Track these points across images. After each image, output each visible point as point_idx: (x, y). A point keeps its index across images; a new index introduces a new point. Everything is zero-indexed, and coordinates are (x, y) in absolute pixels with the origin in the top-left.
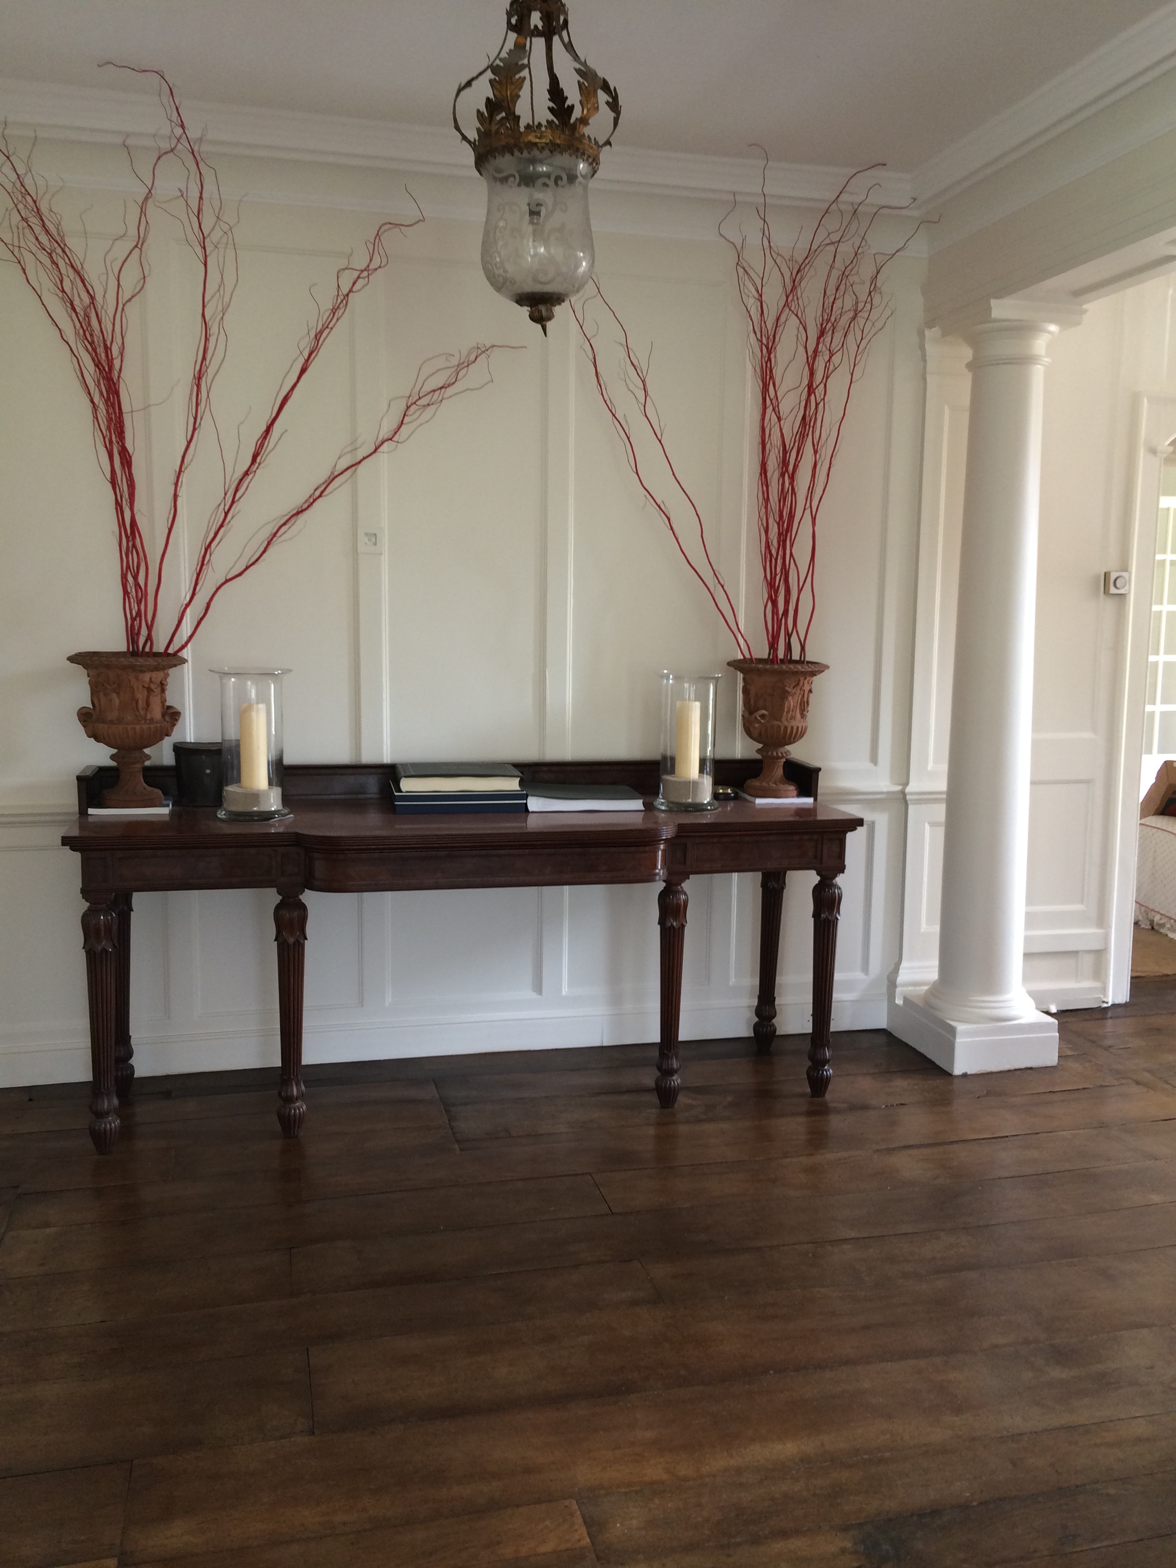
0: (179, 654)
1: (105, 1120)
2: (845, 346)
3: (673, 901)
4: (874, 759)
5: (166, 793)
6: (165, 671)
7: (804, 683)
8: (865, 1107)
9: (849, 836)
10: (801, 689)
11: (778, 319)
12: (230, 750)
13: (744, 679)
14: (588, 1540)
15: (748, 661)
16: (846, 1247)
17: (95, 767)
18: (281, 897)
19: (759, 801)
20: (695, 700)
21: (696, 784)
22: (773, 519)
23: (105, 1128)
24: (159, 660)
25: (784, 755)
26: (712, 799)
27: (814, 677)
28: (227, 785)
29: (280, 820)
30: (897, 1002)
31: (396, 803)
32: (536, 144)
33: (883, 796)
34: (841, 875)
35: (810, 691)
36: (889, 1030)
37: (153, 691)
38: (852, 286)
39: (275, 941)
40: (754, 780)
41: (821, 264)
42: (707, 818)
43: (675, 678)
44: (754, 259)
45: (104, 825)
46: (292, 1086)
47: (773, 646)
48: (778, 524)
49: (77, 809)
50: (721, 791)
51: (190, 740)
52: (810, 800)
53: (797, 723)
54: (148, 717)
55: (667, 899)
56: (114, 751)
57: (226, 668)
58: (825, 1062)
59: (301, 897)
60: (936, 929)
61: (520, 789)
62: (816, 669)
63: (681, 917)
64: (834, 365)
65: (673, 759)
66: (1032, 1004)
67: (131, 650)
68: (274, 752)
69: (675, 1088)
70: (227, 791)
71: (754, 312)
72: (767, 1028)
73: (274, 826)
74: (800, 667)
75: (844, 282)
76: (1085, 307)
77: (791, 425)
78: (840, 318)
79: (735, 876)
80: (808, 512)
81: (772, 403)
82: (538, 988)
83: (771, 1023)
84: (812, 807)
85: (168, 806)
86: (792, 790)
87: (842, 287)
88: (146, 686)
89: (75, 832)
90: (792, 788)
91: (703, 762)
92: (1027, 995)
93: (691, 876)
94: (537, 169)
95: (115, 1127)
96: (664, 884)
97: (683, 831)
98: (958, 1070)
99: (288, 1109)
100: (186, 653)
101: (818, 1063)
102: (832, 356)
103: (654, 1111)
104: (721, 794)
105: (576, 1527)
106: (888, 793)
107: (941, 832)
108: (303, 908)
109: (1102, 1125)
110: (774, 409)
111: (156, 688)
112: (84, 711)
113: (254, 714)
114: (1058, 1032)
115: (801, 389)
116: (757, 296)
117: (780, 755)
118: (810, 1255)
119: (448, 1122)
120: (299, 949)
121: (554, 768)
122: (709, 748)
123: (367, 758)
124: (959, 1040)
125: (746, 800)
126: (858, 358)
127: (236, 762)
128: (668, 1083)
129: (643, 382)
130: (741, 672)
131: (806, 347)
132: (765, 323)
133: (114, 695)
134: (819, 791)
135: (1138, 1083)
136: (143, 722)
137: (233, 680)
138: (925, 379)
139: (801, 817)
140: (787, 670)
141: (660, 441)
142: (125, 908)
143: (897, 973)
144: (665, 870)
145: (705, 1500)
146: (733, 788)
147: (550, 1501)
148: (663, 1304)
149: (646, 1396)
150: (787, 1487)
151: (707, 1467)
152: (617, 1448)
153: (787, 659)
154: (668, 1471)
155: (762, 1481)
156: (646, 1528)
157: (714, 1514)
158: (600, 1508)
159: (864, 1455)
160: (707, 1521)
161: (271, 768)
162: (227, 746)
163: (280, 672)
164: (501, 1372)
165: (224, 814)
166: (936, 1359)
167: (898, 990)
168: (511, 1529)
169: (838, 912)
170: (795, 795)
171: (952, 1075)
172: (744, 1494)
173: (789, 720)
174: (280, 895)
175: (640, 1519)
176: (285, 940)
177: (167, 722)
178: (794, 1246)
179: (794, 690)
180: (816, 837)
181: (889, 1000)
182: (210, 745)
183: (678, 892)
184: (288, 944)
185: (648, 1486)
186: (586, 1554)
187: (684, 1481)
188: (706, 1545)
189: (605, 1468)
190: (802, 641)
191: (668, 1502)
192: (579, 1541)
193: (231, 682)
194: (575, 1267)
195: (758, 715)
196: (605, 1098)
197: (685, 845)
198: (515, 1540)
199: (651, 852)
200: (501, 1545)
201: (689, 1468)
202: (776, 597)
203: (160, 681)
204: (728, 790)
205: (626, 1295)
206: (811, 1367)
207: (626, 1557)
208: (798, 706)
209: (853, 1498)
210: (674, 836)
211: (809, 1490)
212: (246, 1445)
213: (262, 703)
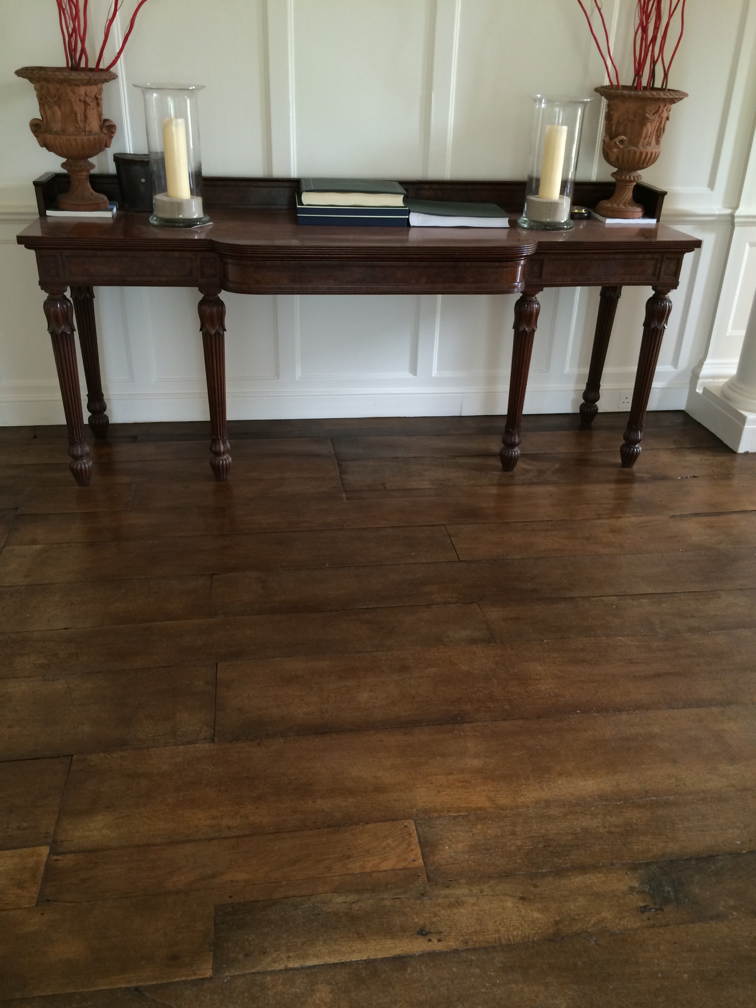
0: (112, 70)
1: (80, 462)
3: (527, 309)
4: (711, 185)
5: (111, 199)
6: (99, 86)
7: (663, 111)
8: (664, 478)
10: (660, 116)
12: (157, 162)
13: (609, 106)
14: (421, 861)
15: (615, 88)
16: (644, 601)
17: (51, 174)
18: (203, 295)
19: (609, 221)
20: (564, 124)
21: (556, 205)
23: (81, 469)
24: (91, 74)
25: (636, 179)
26: (568, 220)
27: (673, 104)
28: (156, 194)
29: (201, 227)
30: (697, 391)
31: (298, 215)
33: (714, 218)
34: (674, 290)
35: (668, 118)
36: (686, 412)
37: (89, 105)
39: (200, 331)
40: (606, 201)
42: (563, 237)
43: (547, 103)
45: (59, 226)
46: (219, 443)
47: (638, 73)
49: (37, 210)
50: (576, 211)
51: (130, 151)
52: (653, 221)
53: (652, 148)
54: (87, 130)
55: (523, 307)
56: (64, 160)
57: (149, 84)
58: (638, 441)
59: (219, 295)
60: (742, 333)
61: (403, 205)
62: (677, 97)
63: (532, 324)
65: (538, 180)
67: (70, 66)
68: (193, 165)
69: (515, 457)
70: (156, 199)
72: (591, 408)
73: (197, 232)
74: (662, 94)
82: (414, 370)
83: (594, 405)
84: (654, 227)
85: (111, 210)
86: (638, 212)
88: (82, 99)
89: (38, 233)
90: (639, 209)
91: (564, 184)
93: (545, 289)
95: (89, 467)
97: (542, 248)
98: (741, 450)
99: (217, 461)
100: (120, 68)
101: (630, 442)
103: (497, 473)
104: (576, 213)
105: (413, 847)
106: (719, 216)
108: (221, 304)
111: (91, 102)
112: (35, 122)
113: (174, 128)
117: (632, 179)
118: (614, 606)
120: (219, 338)
121: (434, 186)
122: (571, 171)
123: (278, 172)
124: (747, 427)
125: (597, 220)
127: (162, 174)
128: (511, 453)
130: (605, 97)
133: (56, 108)
134: (663, 212)
136: (83, 133)
137: (155, 95)
139: (646, 238)
140: (651, 96)
142: (88, 296)
143: (701, 368)
144: (523, 283)
145: (518, 829)
146: (586, 209)
147: (393, 820)
148: (494, 644)
149: (477, 726)
150: (587, 823)
151: (522, 797)
152: (450, 774)
153: (648, 87)
154: (490, 799)
155: (566, 814)
156: (469, 852)
157: (525, 843)
158: (433, 830)
159: (652, 796)
160: (520, 850)
161: (191, 181)
162: (153, 157)
163: (194, 87)
164: (364, 696)
165: (156, 221)
166: (715, 709)
167: (700, 381)
168: (360, 844)
169: (666, 322)
170: (641, 216)
171: (736, 453)
172: (551, 826)
173: (645, 146)
174: (202, 293)
175: (465, 843)
176: (208, 331)
177: (105, 134)
178: (603, 598)
179: (653, 117)
180: (657, 256)
181: (690, 388)
182: (144, 157)
183: (533, 302)
184: (210, 334)
185: (473, 812)
186: (419, 874)
187: (503, 810)
188: (518, 873)
189: (439, 792)
190: (666, 69)
191: (489, 828)
192: (414, 861)
193: (154, 98)
194: (428, 606)
195: (617, 140)
196: (461, 460)
197: (543, 261)
198: (363, 855)
199: (513, 267)
200: (352, 859)
201: (508, 797)
202: (647, 23)
203: (94, 94)
204: (584, 210)
205: (465, 633)
206: (611, 709)
207: (451, 879)
208: (655, 132)
209: (642, 838)
210: (534, 252)
211: (605, 827)
212: (160, 748)
213: (180, 118)
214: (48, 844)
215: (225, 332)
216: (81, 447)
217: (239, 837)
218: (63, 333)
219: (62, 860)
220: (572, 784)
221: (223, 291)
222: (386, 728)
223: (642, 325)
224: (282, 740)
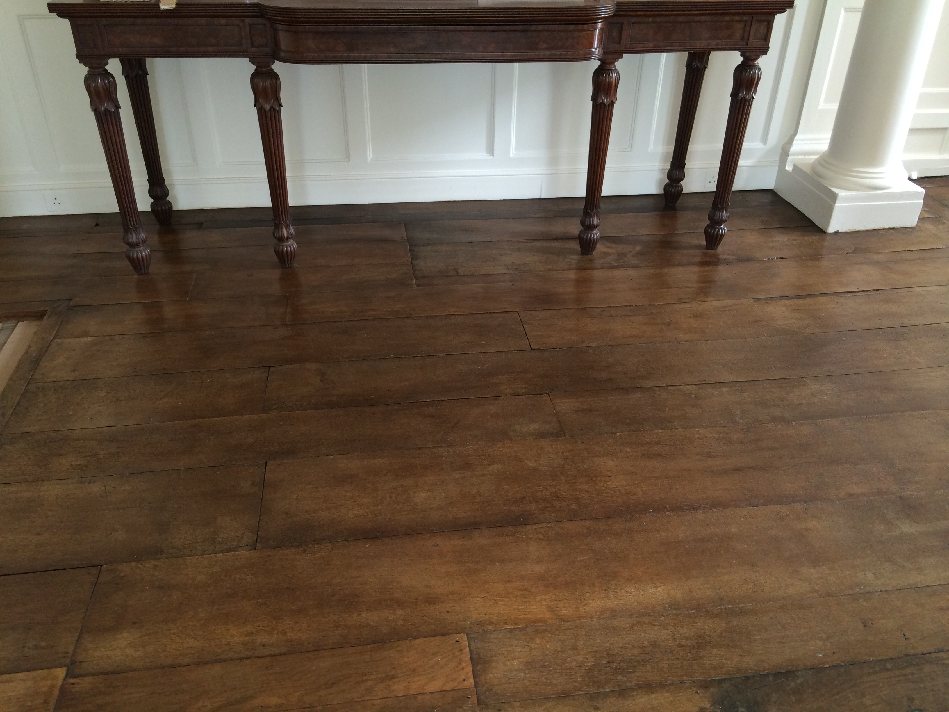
1: (137, 249)
3: (606, 79)
8: (749, 260)
14: (472, 680)
16: (725, 390)
18: (255, 67)
23: (138, 256)
30: (787, 168)
34: (764, 56)
36: (775, 191)
39: (254, 107)
46: (282, 228)
55: (601, 78)
58: (723, 221)
59: (273, 67)
60: (834, 106)
63: (612, 94)
66: (903, 173)
69: (594, 239)
72: (676, 188)
79: (664, 55)
82: (491, 150)
83: (679, 184)
93: (624, 55)
95: (146, 255)
96: (599, 63)
97: (621, 10)
98: (831, 229)
99: (281, 247)
101: (715, 222)
103: (575, 257)
105: (464, 665)
108: (275, 77)
114: (923, 200)
118: (693, 396)
119: (410, 260)
120: (275, 114)
124: (838, 205)
128: (589, 235)
143: (791, 144)
144: (601, 49)
145: (580, 643)
147: (443, 635)
148: (564, 438)
149: (540, 528)
150: (655, 635)
151: (586, 607)
152: (509, 582)
154: (551, 609)
155: (633, 626)
156: (525, 670)
157: (587, 659)
158: (486, 645)
159: (728, 604)
160: (580, 666)
164: (421, 497)
166: (798, 507)
167: (790, 158)
168: (406, 662)
169: (755, 92)
171: (826, 232)
172: (617, 638)
174: (254, 64)
175: (521, 660)
176: (262, 107)
178: (681, 387)
180: (745, 18)
181: (779, 166)
183: (611, 70)
184: (265, 110)
185: (532, 624)
186: (469, 696)
187: (564, 621)
188: (577, 693)
189: (496, 602)
191: (548, 642)
192: (464, 681)
194: (496, 398)
196: (538, 244)
197: (622, 24)
198: (408, 675)
199: (589, 31)
200: (396, 680)
201: (570, 607)
205: (534, 427)
206: (686, 508)
207: (504, 702)
209: (715, 651)
210: (612, 14)
211: (675, 639)
212: (197, 557)
214: (65, 666)
215: (281, 107)
216: (136, 234)
217: (274, 656)
218: (106, 110)
219: (78, 683)
220: (641, 591)
221: (276, 61)
222: (443, 532)
223: (730, 95)
224: (329, 546)
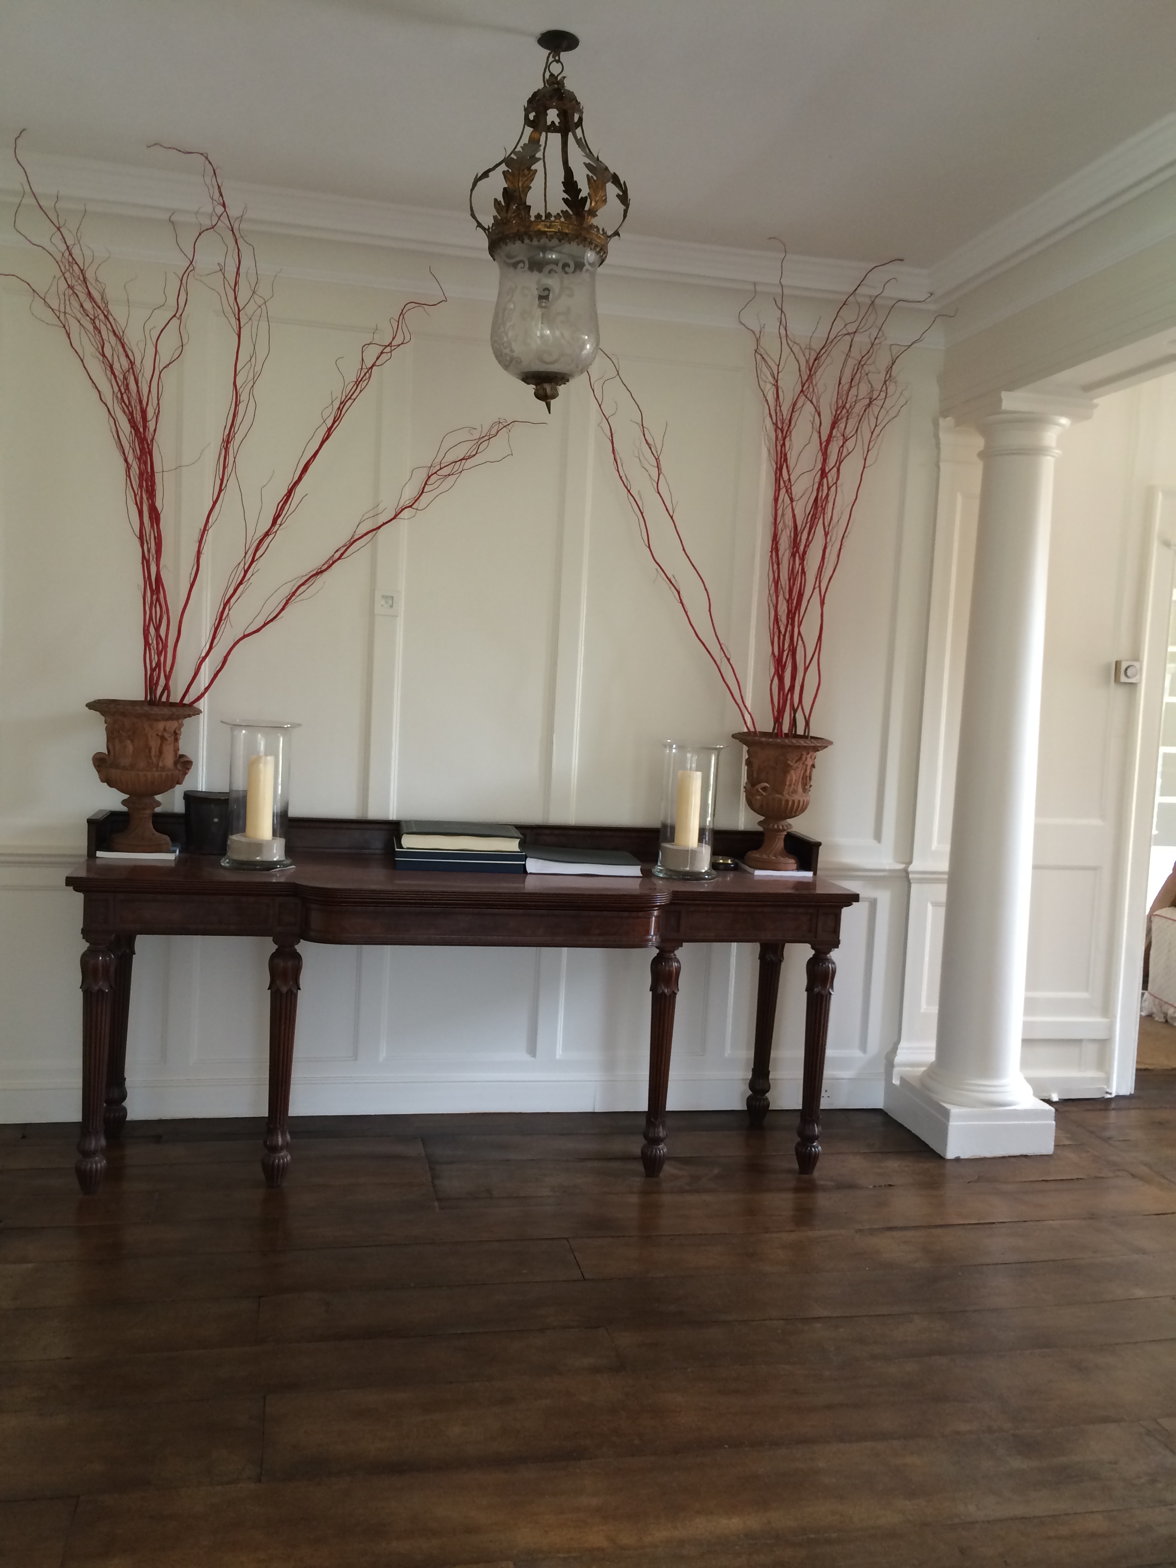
0: (195, 705)
1: (91, 1160)
2: (859, 432)
3: (665, 968)
4: (878, 836)
5: (174, 840)
6: (180, 721)
7: (806, 759)
8: (852, 1187)
9: (845, 911)
10: (803, 763)
11: (794, 405)
12: (237, 800)
13: (748, 752)
15: (752, 734)
16: (818, 1325)
17: (108, 811)
18: (276, 947)
19: (758, 873)
20: (697, 770)
21: (694, 852)
22: (782, 597)
23: (91, 1167)
24: (174, 710)
25: (785, 828)
26: (710, 869)
27: (818, 753)
28: (232, 834)
29: (282, 870)
30: (894, 1082)
31: (396, 859)
32: (545, 232)
33: (886, 874)
34: (836, 949)
35: (813, 766)
36: (885, 1110)
37: (167, 740)
38: (867, 374)
39: (268, 989)
40: (755, 851)
41: (838, 352)
42: (705, 887)
43: (678, 748)
44: (771, 346)
45: (111, 868)
46: (277, 1135)
47: (778, 720)
48: (788, 601)
49: (85, 852)
50: (721, 861)
51: (202, 789)
52: (810, 874)
53: (799, 797)
54: (161, 765)
55: (660, 966)
56: (126, 796)
57: (238, 720)
58: (814, 1138)
59: (296, 947)
60: (935, 1010)
61: (519, 850)
62: (819, 745)
63: (673, 984)
64: (848, 450)
65: (673, 828)
66: (1029, 1090)
67: (148, 699)
68: (279, 805)
69: (660, 1156)
70: (231, 840)
71: (771, 398)
72: (761, 1102)
73: (275, 876)
74: (802, 742)
75: (859, 371)
76: (1096, 401)
77: (802, 508)
78: (855, 405)
79: (734, 945)
80: (817, 591)
81: (785, 486)
82: (532, 1050)
83: (764, 1097)
84: (810, 880)
85: (174, 852)
86: (792, 863)
87: (858, 375)
88: (160, 734)
89: (82, 873)
90: (793, 861)
91: (702, 832)
92: (1025, 1081)
93: (684, 944)
94: (547, 256)
95: (101, 1167)
96: (657, 951)
97: (677, 899)
98: (950, 1154)
99: (272, 1158)
100: (203, 704)
101: (807, 1139)
102: (846, 441)
103: (639, 1179)
104: (721, 863)
106: (890, 871)
107: (942, 911)
108: (298, 958)
109: (1092, 1216)
110: (787, 491)
111: (170, 737)
112: (99, 757)
113: (261, 766)
114: (1055, 1121)
115: (815, 472)
116: (773, 382)
117: (781, 828)
118: (780, 1331)
119: (430, 1179)
120: (291, 998)
121: (557, 832)
122: (709, 819)
123: (374, 813)
124: (953, 1123)
125: (745, 871)
126: (872, 444)
127: (242, 812)
128: (654, 1151)
129: (656, 459)
130: (746, 746)
131: (819, 432)
132: (780, 407)
133: (129, 742)
134: (819, 866)
135: (1133, 1176)
136: (155, 769)
137: (244, 731)
138: (938, 467)
139: (797, 889)
140: (790, 744)
141: (672, 517)
142: (128, 951)
143: (895, 1053)
144: (658, 937)
146: (733, 859)
148: (624, 1373)
149: (597, 1463)
151: (650, 1537)
152: (561, 1513)
153: (790, 734)
154: (610, 1539)
155: (703, 1554)
161: (275, 819)
162: (234, 795)
163: (289, 726)
165: (228, 863)
166: (895, 1443)
167: (896, 1070)
170: (795, 868)
171: (944, 1159)
173: (790, 794)
174: (276, 944)
176: (278, 990)
177: (179, 770)
178: (765, 1322)
179: (796, 765)
180: (811, 910)
181: (886, 1080)
182: (219, 795)
183: (671, 959)
184: (280, 993)
185: (588, 1553)
187: (625, 1550)
190: (807, 717)
193: (242, 734)
194: (541, 1330)
195: (759, 787)
196: (590, 1164)
197: (679, 912)
199: (644, 918)
201: (632, 1537)
202: (783, 672)
203: (174, 730)
204: (730, 860)
205: (588, 1361)
206: (767, 1443)
208: (801, 780)
210: (668, 903)
212: (192, 1488)
213: (271, 755)
215: (299, 991)
216: (94, 1142)
218: (101, 991)
220: (713, 1522)
221: (301, 940)
223: (805, 989)
224: (348, 1479)
